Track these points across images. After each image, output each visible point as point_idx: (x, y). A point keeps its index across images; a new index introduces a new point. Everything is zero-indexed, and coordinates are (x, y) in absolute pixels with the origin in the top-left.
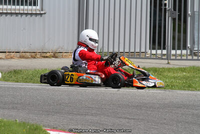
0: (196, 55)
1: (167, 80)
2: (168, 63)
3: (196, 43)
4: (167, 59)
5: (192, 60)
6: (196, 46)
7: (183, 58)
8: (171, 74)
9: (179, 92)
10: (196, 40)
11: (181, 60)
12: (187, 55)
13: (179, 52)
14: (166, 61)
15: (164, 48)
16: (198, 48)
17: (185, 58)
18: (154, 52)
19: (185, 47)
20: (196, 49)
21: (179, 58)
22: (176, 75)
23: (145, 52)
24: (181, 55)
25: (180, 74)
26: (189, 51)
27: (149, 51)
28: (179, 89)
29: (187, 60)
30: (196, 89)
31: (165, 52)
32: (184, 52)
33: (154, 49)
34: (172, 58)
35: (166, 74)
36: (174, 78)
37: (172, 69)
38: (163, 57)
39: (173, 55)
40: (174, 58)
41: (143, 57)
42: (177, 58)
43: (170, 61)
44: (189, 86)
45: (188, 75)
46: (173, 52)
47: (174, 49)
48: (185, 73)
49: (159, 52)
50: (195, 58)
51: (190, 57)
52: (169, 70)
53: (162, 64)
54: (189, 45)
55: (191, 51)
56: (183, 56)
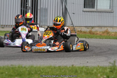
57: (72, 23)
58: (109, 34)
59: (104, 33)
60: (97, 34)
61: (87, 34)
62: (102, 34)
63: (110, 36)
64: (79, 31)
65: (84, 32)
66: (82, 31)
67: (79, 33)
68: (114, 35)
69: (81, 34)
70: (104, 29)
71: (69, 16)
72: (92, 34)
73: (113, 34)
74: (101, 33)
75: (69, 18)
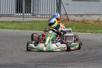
0: (35, 16)
1: (23, 26)
2: (23, 19)
3: (35, 11)
4: (23, 17)
5: (33, 18)
6: (35, 12)
7: (29, 17)
8: (24, 24)
9: (27, 31)
10: (35, 9)
11: (29, 18)
12: (31, 16)
13: (28, 14)
14: (22, 18)
15: (22, 13)
16: (36, 13)
17: (30, 17)
18: (17, 14)
19: (30, 13)
20: (35, 13)
21: (28, 17)
22: (26, 24)
23: (14, 15)
24: (29, 16)
25: (28, 24)
26: (32, 14)
27: (15, 14)
28: (27, 30)
29: (31, 18)
30: (34, 30)
31: (22, 14)
32: (30, 14)
33: (17, 13)
34: (25, 17)
35: (22, 23)
36: (26, 25)
37: (25, 22)
38: (21, 17)
39: (25, 16)
40: (26, 17)
41: (13, 16)
42: (27, 17)
43: (24, 18)
44: (32, 29)
45: (31, 24)
46: (25, 14)
47: (25, 13)
48: (30, 23)
49: (19, 14)
50: (34, 17)
51: (32, 17)
52: (24, 22)
53: (21, 19)
54: (32, 12)
55: (33, 14)
56: (30, 16)
57: (65, 13)
58: (101, 24)
59: (96, 22)
60: (89, 23)
61: (80, 24)
64: (72, 21)
65: (77, 21)
66: (75, 20)
67: (73, 22)
69: (74, 23)
70: (95, 18)
71: (63, 7)
72: (85, 23)
74: (93, 23)
75: (63, 8)
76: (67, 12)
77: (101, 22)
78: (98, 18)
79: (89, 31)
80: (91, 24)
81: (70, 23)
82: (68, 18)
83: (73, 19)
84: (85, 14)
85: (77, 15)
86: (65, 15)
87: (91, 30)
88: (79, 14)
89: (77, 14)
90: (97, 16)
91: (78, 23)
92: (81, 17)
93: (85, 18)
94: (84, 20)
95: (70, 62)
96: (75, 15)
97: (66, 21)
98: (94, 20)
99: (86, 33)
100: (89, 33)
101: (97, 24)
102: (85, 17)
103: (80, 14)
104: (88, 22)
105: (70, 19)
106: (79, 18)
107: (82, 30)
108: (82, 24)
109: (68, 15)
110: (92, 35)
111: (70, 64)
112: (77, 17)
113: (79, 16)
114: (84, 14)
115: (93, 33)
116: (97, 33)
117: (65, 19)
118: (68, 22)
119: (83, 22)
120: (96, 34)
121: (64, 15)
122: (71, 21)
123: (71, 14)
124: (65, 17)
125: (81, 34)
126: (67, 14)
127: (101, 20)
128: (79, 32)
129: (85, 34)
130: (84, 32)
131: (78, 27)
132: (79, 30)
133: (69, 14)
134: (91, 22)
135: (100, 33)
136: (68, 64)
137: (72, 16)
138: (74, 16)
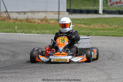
57: (6, 10)
58: (48, 23)
59: (42, 20)
60: (35, 22)
61: (24, 23)
62: (41, 22)
63: (49, 24)
64: (14, 19)
65: (20, 20)
66: (18, 19)
67: (15, 21)
68: (54, 24)
69: (17, 22)
70: (42, 16)
71: (3, 2)
72: (29, 22)
73: (52, 22)
74: (39, 21)
75: (2, 4)
76: (7, 9)
77: (48, 21)
78: (45, 16)
79: (34, 31)
80: (37, 24)
81: (12, 22)
82: (9, 16)
83: (15, 18)
84: (30, 11)
85: (20, 13)
86: (6, 12)
87: (37, 30)
88: (22, 11)
89: (20, 11)
90: (43, 14)
91: (21, 22)
92: (25, 14)
93: (30, 16)
94: (28, 18)
95: (12, 69)
96: (17, 12)
97: (7, 20)
98: (40, 18)
99: (31, 33)
100: (35, 34)
101: (44, 22)
102: (29, 14)
103: (24, 11)
104: (33, 20)
105: (11, 18)
106: (22, 16)
107: (26, 31)
108: (26, 23)
109: (9, 13)
110: (38, 36)
111: (13, 71)
112: (19, 14)
113: (22, 13)
114: (28, 11)
115: (39, 34)
116: (44, 33)
117: (6, 17)
118: (9, 21)
119: (27, 20)
120: (43, 35)
121: (4, 13)
122: (12, 20)
123: (12, 11)
124: (5, 15)
125: (26, 35)
126: (8, 11)
127: (48, 18)
128: (23, 33)
129: (30, 36)
130: (29, 32)
131: (21, 27)
132: (22, 31)
133: (10, 11)
134: (36, 21)
135: (48, 34)
136: (11, 71)
137: (14, 13)
138: (16, 14)
